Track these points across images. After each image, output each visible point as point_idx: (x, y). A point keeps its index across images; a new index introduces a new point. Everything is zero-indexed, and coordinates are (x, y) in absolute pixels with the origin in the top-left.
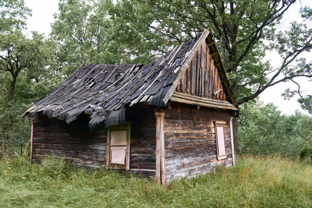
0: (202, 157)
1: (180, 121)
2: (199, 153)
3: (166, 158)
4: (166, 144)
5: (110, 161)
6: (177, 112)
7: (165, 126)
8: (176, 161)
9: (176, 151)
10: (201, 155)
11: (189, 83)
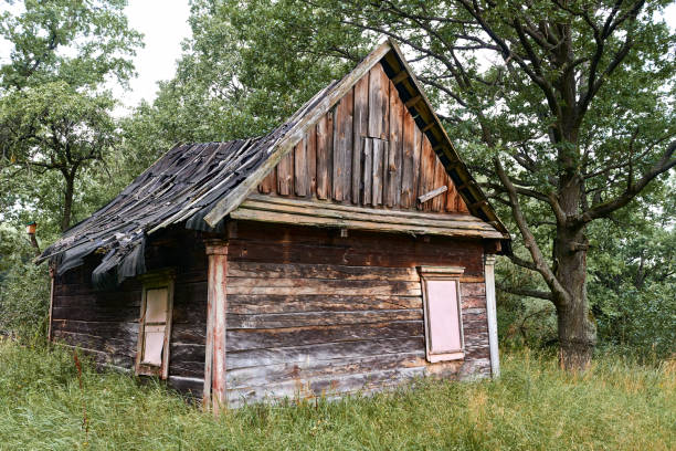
0: (368, 352)
1: (288, 267)
2: (356, 343)
3: (230, 352)
4: (233, 319)
5: (142, 359)
6: (280, 246)
7: (231, 279)
8: (267, 361)
9: (268, 336)
10: (364, 347)
11: (325, 176)
